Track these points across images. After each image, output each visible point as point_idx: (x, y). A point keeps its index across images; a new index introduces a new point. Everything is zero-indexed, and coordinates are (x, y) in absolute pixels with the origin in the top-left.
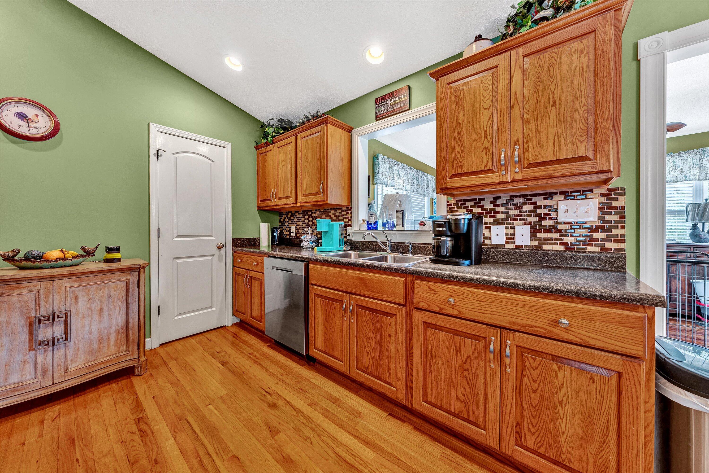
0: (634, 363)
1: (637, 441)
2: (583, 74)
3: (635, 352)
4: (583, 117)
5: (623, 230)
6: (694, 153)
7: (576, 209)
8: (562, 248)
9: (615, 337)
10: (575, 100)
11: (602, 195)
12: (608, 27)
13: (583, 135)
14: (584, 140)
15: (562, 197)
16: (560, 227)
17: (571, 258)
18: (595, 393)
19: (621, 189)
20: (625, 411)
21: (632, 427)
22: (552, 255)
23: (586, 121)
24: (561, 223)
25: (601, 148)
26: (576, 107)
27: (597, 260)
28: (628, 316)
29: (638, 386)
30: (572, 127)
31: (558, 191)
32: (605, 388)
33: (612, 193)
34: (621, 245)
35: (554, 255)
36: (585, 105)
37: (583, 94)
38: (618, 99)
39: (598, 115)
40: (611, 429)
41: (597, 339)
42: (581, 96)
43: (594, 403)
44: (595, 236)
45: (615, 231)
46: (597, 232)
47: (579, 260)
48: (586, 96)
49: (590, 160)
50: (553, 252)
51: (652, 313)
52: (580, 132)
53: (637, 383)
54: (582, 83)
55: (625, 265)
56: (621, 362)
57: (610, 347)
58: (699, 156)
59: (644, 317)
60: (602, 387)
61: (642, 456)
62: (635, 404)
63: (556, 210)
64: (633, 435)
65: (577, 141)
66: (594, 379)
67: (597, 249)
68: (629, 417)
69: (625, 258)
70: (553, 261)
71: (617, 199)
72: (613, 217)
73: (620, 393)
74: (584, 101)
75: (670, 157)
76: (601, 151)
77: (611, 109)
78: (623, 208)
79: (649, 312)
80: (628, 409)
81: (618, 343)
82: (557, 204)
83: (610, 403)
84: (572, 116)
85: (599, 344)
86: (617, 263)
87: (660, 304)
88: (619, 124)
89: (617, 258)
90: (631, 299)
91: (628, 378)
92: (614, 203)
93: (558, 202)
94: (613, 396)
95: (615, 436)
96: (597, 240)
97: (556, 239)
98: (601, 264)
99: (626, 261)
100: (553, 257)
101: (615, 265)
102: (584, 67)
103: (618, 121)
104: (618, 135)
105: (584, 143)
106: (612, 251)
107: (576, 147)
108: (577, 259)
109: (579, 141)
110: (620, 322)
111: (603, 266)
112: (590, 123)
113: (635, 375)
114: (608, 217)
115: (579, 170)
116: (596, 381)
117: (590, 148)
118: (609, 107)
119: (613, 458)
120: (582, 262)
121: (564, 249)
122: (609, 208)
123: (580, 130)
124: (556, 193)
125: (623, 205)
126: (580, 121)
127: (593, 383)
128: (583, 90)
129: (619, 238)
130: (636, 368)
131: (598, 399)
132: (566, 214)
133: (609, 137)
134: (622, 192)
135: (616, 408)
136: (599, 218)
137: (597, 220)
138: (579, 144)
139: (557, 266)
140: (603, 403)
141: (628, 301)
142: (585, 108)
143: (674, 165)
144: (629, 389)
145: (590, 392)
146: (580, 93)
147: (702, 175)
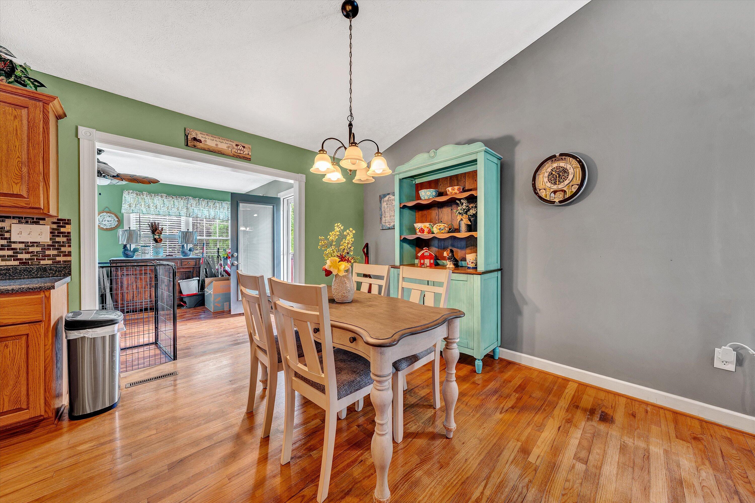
0: (36, 325)
1: (39, 369)
2: (17, 134)
3: (37, 318)
4: (17, 165)
5: (70, 248)
6: (184, 199)
7: (30, 232)
8: (17, 263)
9: (23, 313)
10: (9, 150)
11: (54, 223)
12: (38, 111)
13: (17, 178)
14: (18, 183)
15: (16, 221)
16: (13, 246)
17: (25, 271)
18: (9, 354)
19: (68, 220)
20: (31, 356)
21: (36, 363)
22: (4, 270)
23: (21, 169)
24: (14, 242)
25: (33, 191)
26: (11, 156)
27: (49, 270)
28: (32, 299)
29: (39, 338)
30: (7, 170)
31: (12, 215)
32: (16, 348)
33: (61, 222)
34: (68, 258)
35: (7, 270)
36: (19, 157)
37: (17, 148)
38: (47, 162)
39: (31, 168)
40: (21, 372)
41: (9, 319)
42: (15, 149)
43: (8, 361)
44: (47, 252)
45: (63, 249)
46: (49, 249)
47: (33, 271)
48: (19, 151)
49: (25, 198)
50: (6, 267)
51: (48, 294)
52: (15, 176)
53: (39, 336)
54: (16, 140)
55: (71, 272)
56: (28, 328)
57: (19, 321)
58: (186, 201)
59: (43, 297)
60: (14, 348)
61: (43, 376)
62: (37, 349)
63: (9, 231)
64: (37, 367)
65: (12, 182)
66: (8, 345)
67: (50, 262)
68: (34, 358)
69: (70, 267)
70: (5, 274)
71: (65, 227)
72: (61, 239)
73: (28, 346)
74: (18, 154)
75: (171, 198)
76: (33, 193)
77: (41, 168)
78: (69, 233)
79: (47, 294)
80: (32, 354)
81: (26, 317)
82: (11, 226)
83: (20, 356)
84: (7, 162)
85: (11, 321)
86: (64, 271)
87: (52, 288)
88: (48, 179)
89: (65, 268)
90: (34, 288)
91: (32, 335)
92: (62, 230)
93: (11, 224)
94: (23, 350)
95: (25, 375)
96: (49, 255)
97: (11, 256)
98: (52, 273)
99: (71, 269)
100: (6, 271)
101: (63, 272)
102: (18, 129)
103: (47, 177)
104: (48, 186)
105: (19, 185)
106: (62, 263)
107: (11, 186)
108: (30, 270)
109: (14, 182)
110: (27, 304)
111: (54, 274)
112: (24, 172)
113: (37, 332)
114: (58, 239)
115: (14, 203)
116: (9, 346)
117: (24, 190)
118: (39, 166)
119: (24, 389)
120: (36, 273)
121: (18, 264)
122: (58, 233)
123: (15, 174)
124: (8, 217)
125: (70, 231)
126: (15, 168)
127: (7, 348)
128: (18, 146)
129: (67, 253)
130: (38, 328)
131: (11, 358)
132: (20, 235)
133: (39, 186)
134: (68, 222)
135: (25, 357)
136: (51, 239)
137: (49, 241)
138: (14, 184)
139: (10, 279)
140: (15, 358)
141: (32, 289)
142: (18, 159)
143: (174, 204)
144: (34, 342)
145: (5, 355)
146: (15, 147)
147: (188, 214)
